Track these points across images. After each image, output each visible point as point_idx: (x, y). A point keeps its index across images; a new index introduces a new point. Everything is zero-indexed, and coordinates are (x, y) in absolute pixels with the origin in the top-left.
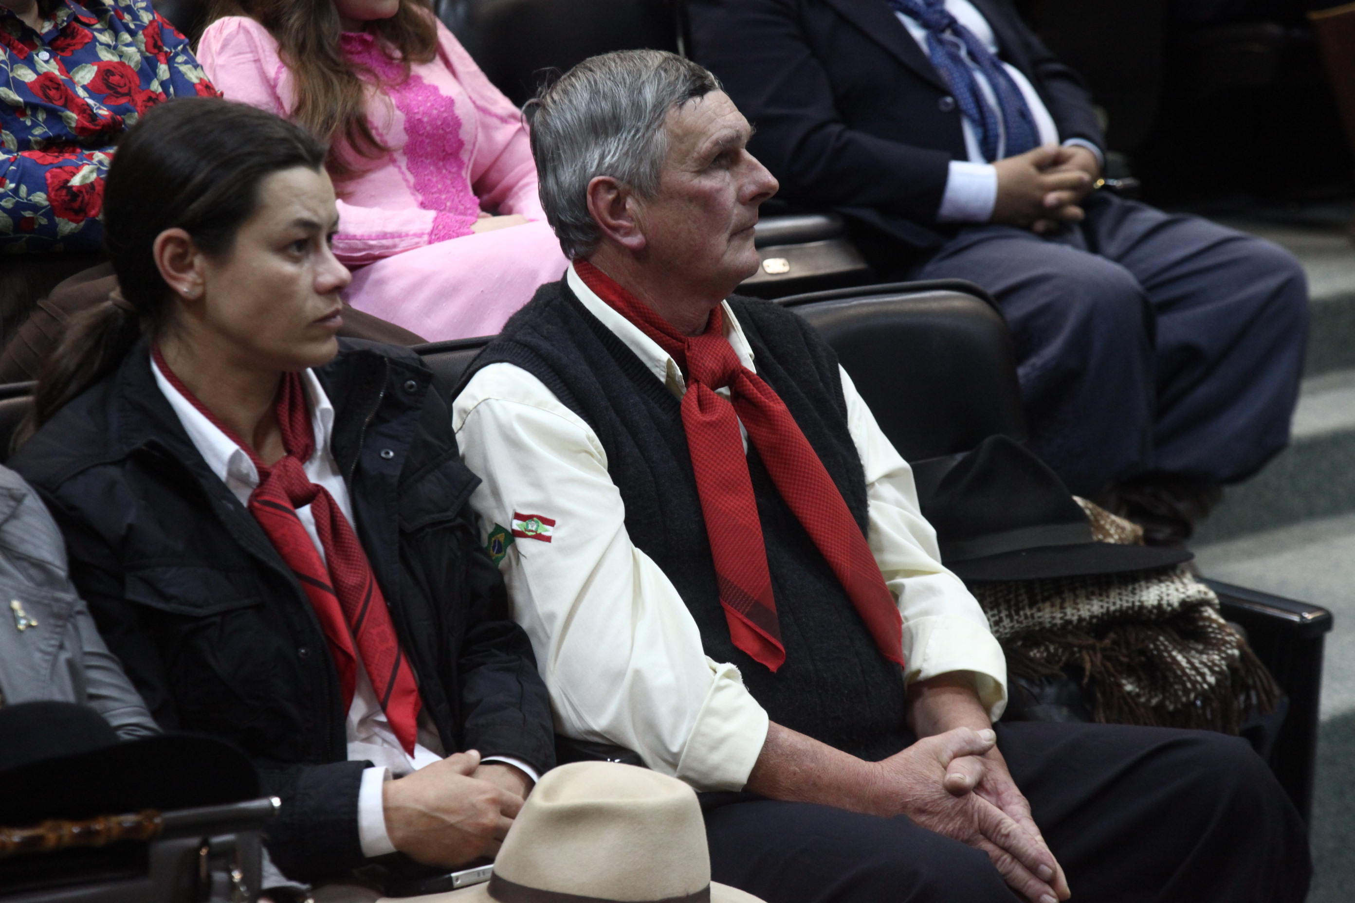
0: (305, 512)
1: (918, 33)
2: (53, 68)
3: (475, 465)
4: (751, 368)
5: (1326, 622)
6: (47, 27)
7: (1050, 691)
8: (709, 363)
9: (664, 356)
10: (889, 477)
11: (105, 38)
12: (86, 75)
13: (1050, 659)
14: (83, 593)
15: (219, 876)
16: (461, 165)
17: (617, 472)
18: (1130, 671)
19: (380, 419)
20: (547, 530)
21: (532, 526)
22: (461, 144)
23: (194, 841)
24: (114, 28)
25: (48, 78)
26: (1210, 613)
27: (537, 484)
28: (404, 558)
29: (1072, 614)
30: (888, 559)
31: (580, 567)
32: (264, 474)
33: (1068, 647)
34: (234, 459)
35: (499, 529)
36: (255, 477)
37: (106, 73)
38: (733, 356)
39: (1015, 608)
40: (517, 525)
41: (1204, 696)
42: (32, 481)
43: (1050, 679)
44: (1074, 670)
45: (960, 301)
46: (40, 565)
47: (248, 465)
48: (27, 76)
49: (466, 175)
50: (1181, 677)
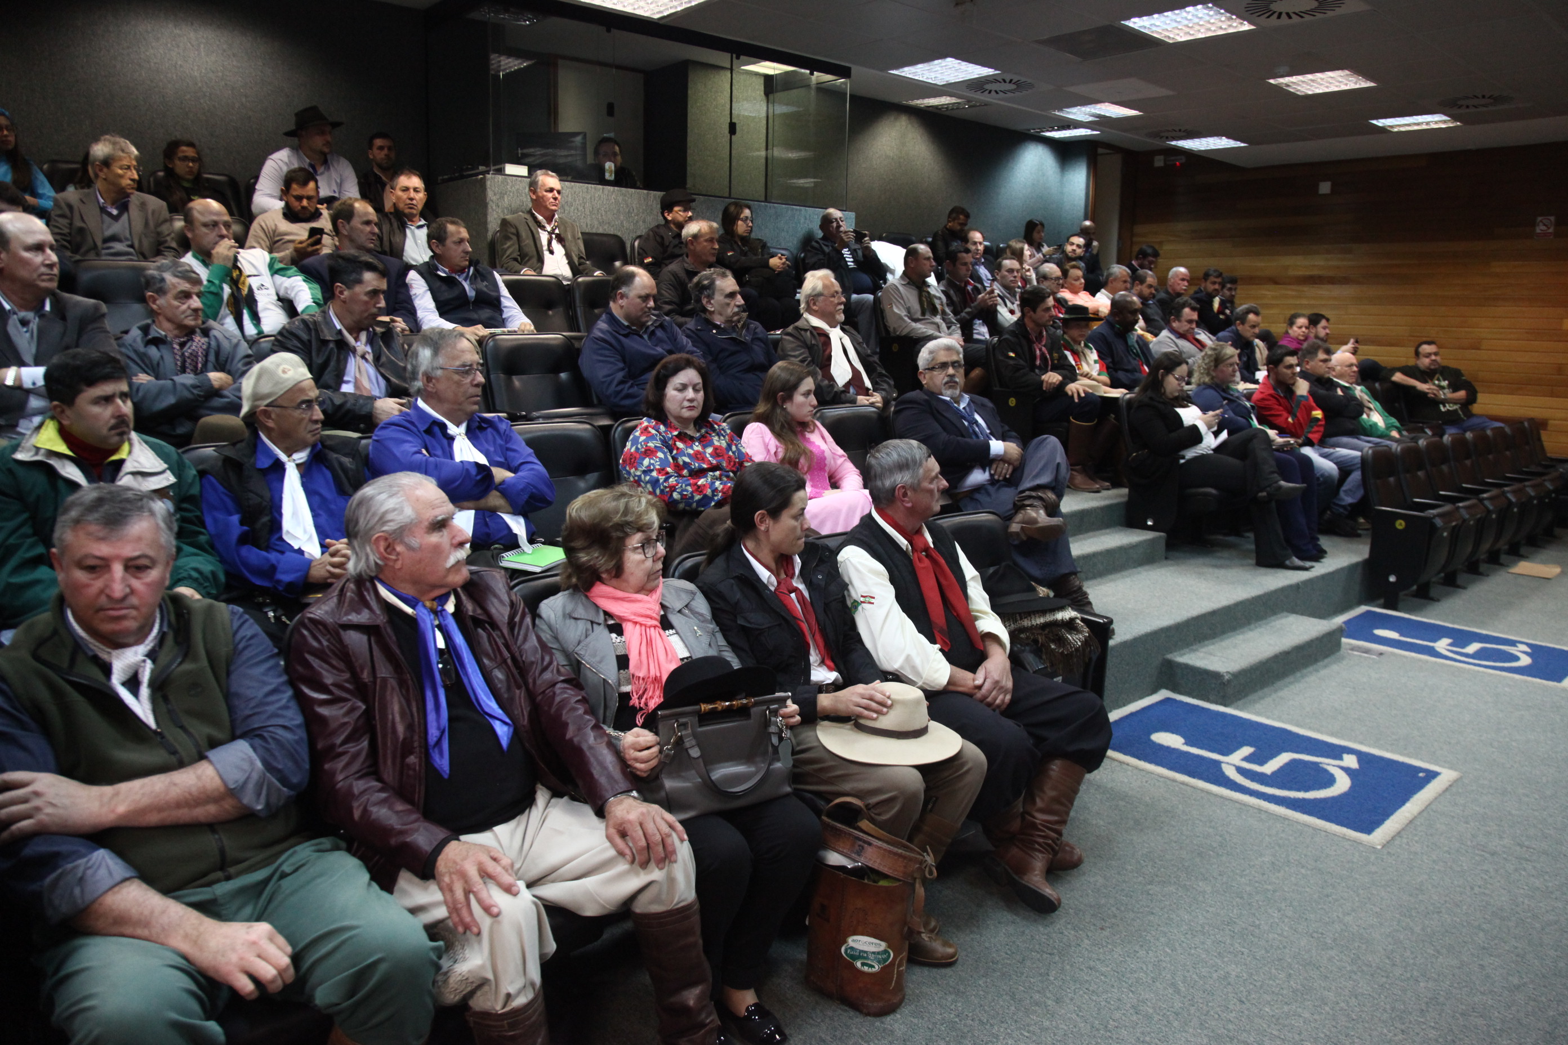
0: (793, 595)
1: (966, 423)
2: (699, 448)
3: (847, 580)
4: (932, 546)
5: (1111, 622)
6: (698, 435)
7: (1027, 648)
8: (921, 545)
9: (905, 542)
10: (973, 578)
11: (716, 438)
12: (710, 450)
13: (1028, 638)
14: (718, 624)
15: (773, 719)
16: (825, 471)
17: (892, 581)
18: (1053, 641)
19: (817, 565)
20: (872, 600)
21: (867, 599)
22: (825, 465)
23: (765, 707)
24: (718, 435)
25: (698, 451)
26: (1078, 621)
27: (866, 585)
28: (825, 611)
29: (1034, 623)
30: (973, 606)
31: (882, 612)
32: (779, 583)
33: (1033, 634)
34: (769, 577)
35: (855, 601)
36: (776, 583)
37: (716, 449)
38: (926, 542)
39: (1015, 621)
40: (862, 599)
41: (1077, 650)
42: (698, 587)
43: (1027, 644)
44: (1036, 641)
45: (991, 517)
46: (702, 615)
47: (774, 579)
48: (691, 451)
49: (826, 475)
50: (1070, 643)
